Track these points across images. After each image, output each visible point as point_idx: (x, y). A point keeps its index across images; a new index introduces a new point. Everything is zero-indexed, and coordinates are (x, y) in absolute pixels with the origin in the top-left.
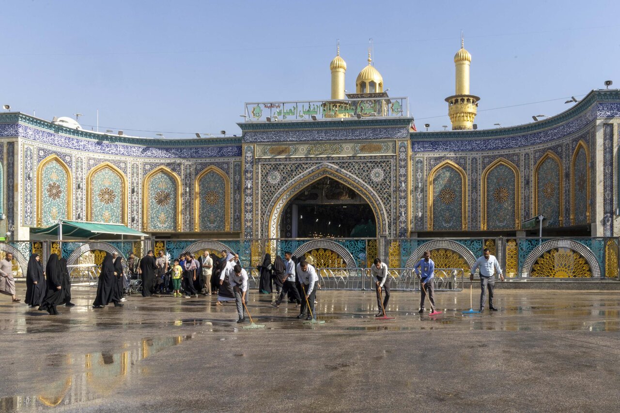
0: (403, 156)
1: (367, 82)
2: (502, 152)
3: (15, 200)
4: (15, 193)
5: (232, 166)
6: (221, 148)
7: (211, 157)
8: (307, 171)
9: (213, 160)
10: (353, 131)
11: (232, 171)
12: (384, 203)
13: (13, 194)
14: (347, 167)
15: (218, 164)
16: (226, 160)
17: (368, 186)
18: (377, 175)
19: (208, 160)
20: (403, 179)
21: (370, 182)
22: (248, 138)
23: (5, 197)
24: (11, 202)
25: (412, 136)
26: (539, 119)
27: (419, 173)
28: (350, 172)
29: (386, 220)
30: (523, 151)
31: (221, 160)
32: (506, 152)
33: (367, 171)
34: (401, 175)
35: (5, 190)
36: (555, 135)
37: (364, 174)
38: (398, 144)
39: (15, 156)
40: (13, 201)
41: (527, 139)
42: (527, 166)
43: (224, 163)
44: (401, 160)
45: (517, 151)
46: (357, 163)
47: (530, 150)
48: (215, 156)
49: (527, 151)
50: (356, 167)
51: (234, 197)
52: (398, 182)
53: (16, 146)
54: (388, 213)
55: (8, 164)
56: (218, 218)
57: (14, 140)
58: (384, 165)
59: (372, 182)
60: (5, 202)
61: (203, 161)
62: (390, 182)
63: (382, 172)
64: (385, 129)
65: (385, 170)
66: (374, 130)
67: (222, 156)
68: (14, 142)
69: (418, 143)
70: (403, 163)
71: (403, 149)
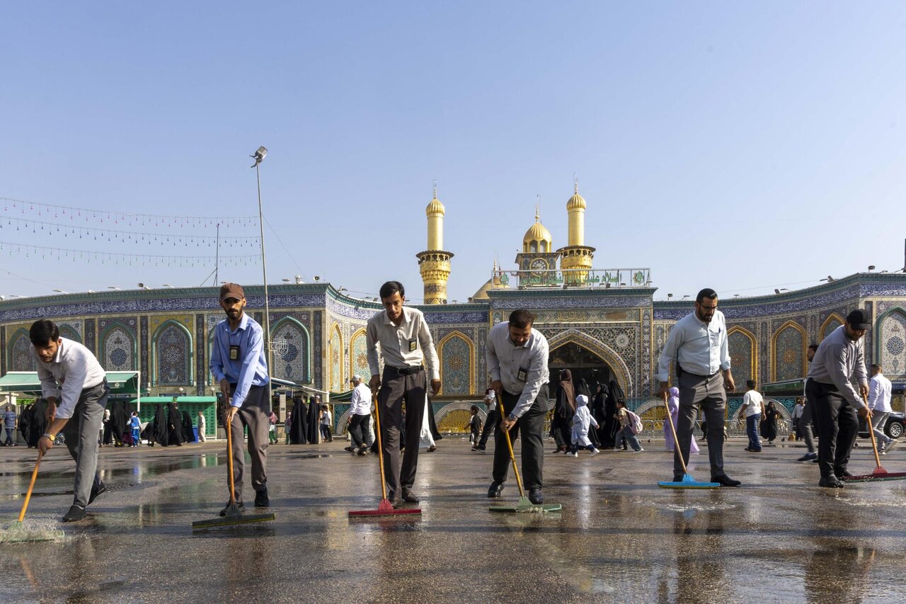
0: (646, 323)
1: (539, 241)
2: (737, 321)
3: (323, 366)
4: (323, 359)
5: (476, 331)
6: (465, 314)
7: (455, 322)
8: (555, 337)
9: (456, 326)
10: (599, 300)
11: (476, 336)
12: (629, 368)
13: (321, 360)
14: (593, 333)
15: (462, 330)
16: (470, 326)
17: (614, 352)
18: (622, 341)
19: (451, 326)
20: (646, 345)
21: (616, 348)
22: (497, 305)
23: (312, 363)
24: (318, 367)
25: (656, 304)
26: (781, 292)
27: (660, 339)
28: (596, 338)
29: (631, 383)
30: (759, 321)
31: (465, 325)
32: (742, 320)
33: (613, 337)
34: (645, 341)
35: (312, 356)
36: (797, 307)
37: (610, 340)
38: (642, 312)
39: (323, 325)
40: (321, 366)
41: (764, 309)
42: (764, 333)
43: (468, 328)
44: (645, 327)
45: (753, 319)
46: (603, 329)
47: (769, 319)
48: (459, 322)
49: (764, 320)
50: (602, 333)
51: (479, 361)
52: (642, 347)
53: (323, 316)
54: (632, 376)
55: (315, 332)
56: (462, 382)
57: (321, 309)
58: (628, 331)
59: (618, 348)
60: (313, 367)
61: (446, 326)
62: (634, 348)
63: (627, 338)
64: (630, 298)
65: (629, 337)
66: (620, 299)
67: (466, 321)
68: (321, 311)
69: (659, 311)
70: (646, 330)
71: (647, 317)
